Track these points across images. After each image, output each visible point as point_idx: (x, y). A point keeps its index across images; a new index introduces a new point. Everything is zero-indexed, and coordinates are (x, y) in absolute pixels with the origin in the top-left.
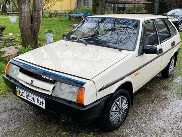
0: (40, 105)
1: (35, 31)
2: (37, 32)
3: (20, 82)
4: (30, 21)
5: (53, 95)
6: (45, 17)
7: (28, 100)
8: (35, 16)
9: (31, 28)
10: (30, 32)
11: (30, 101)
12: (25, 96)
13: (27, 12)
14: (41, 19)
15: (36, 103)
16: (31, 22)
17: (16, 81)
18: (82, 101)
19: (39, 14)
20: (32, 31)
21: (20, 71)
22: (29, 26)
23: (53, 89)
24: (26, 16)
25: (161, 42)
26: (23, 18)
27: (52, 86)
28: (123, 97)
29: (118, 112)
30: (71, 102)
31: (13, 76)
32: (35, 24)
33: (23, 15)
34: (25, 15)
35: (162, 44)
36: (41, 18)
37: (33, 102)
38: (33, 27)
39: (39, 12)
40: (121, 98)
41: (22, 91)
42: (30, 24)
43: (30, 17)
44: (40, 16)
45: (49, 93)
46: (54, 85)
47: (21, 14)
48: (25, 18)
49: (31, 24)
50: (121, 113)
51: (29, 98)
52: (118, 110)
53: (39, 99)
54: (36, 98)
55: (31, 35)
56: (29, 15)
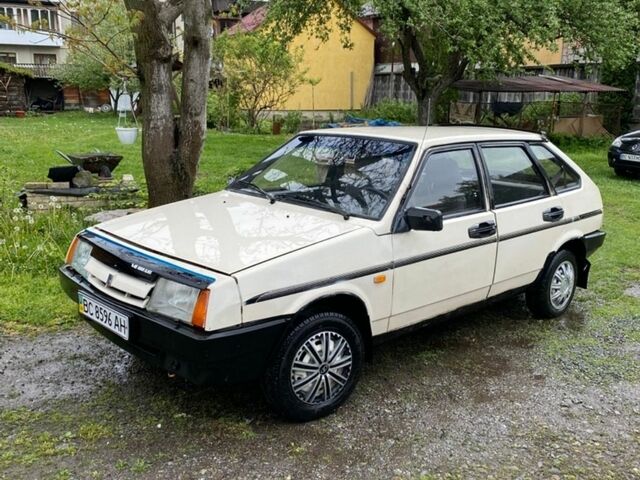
0: (119, 333)
1: (182, 168)
2: (188, 171)
3: (90, 280)
4: (170, 143)
5: (149, 309)
6: (259, 132)
7: (99, 321)
8: (186, 126)
9: (171, 161)
10: (168, 170)
11: (103, 323)
12: (94, 312)
13: (165, 116)
14: (204, 137)
15: (112, 328)
16: (173, 144)
17: (83, 279)
18: (203, 321)
19: (196, 123)
20: (175, 170)
21: (92, 255)
22: (168, 155)
23: (150, 294)
24: (161, 128)
25: (496, 206)
26: (153, 132)
27: (149, 287)
28: (334, 334)
29: (316, 372)
30: (180, 324)
31: (78, 270)
32: (185, 150)
33: (151, 126)
34: (159, 123)
35: (496, 211)
36: (202, 134)
37: (107, 325)
38: (179, 158)
39: (197, 118)
40: (327, 334)
41: (88, 301)
42: (170, 150)
43: (173, 129)
44: (200, 128)
45: (141, 305)
46: (152, 286)
47: (149, 121)
48: (159, 134)
49: (173, 150)
50: (328, 375)
51: (101, 316)
52: (317, 364)
53: (119, 317)
54: (114, 314)
55: (170, 179)
56: (170, 125)
